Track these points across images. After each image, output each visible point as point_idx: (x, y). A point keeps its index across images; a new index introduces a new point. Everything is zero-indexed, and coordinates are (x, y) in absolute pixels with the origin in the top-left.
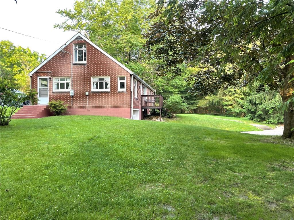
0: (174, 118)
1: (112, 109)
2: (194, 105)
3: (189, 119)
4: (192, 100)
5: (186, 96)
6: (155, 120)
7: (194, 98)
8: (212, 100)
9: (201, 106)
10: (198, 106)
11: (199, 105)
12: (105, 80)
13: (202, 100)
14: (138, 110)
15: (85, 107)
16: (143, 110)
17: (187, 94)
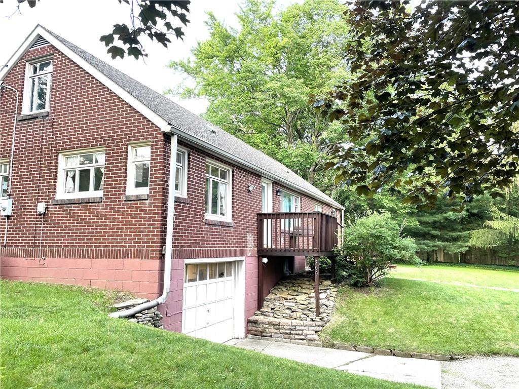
0: (372, 288)
1: (104, 261)
2: (459, 243)
3: (424, 294)
4: (454, 230)
5: (437, 219)
6: (307, 291)
7: (460, 227)
8: (507, 229)
9: (479, 245)
10: (469, 244)
11: (473, 243)
12: (97, 162)
13: (481, 231)
14: (242, 261)
16: (265, 260)
17: (437, 216)
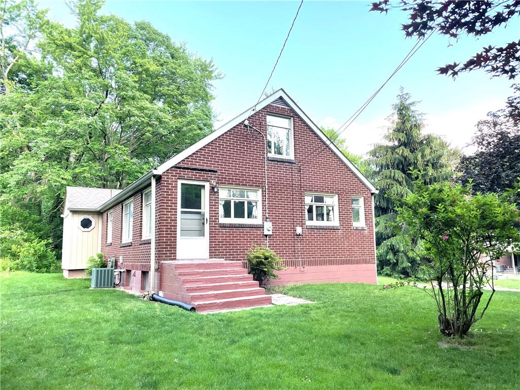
12: (326, 202)
15: (293, 264)
